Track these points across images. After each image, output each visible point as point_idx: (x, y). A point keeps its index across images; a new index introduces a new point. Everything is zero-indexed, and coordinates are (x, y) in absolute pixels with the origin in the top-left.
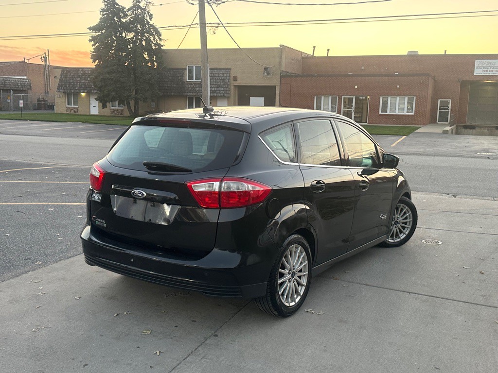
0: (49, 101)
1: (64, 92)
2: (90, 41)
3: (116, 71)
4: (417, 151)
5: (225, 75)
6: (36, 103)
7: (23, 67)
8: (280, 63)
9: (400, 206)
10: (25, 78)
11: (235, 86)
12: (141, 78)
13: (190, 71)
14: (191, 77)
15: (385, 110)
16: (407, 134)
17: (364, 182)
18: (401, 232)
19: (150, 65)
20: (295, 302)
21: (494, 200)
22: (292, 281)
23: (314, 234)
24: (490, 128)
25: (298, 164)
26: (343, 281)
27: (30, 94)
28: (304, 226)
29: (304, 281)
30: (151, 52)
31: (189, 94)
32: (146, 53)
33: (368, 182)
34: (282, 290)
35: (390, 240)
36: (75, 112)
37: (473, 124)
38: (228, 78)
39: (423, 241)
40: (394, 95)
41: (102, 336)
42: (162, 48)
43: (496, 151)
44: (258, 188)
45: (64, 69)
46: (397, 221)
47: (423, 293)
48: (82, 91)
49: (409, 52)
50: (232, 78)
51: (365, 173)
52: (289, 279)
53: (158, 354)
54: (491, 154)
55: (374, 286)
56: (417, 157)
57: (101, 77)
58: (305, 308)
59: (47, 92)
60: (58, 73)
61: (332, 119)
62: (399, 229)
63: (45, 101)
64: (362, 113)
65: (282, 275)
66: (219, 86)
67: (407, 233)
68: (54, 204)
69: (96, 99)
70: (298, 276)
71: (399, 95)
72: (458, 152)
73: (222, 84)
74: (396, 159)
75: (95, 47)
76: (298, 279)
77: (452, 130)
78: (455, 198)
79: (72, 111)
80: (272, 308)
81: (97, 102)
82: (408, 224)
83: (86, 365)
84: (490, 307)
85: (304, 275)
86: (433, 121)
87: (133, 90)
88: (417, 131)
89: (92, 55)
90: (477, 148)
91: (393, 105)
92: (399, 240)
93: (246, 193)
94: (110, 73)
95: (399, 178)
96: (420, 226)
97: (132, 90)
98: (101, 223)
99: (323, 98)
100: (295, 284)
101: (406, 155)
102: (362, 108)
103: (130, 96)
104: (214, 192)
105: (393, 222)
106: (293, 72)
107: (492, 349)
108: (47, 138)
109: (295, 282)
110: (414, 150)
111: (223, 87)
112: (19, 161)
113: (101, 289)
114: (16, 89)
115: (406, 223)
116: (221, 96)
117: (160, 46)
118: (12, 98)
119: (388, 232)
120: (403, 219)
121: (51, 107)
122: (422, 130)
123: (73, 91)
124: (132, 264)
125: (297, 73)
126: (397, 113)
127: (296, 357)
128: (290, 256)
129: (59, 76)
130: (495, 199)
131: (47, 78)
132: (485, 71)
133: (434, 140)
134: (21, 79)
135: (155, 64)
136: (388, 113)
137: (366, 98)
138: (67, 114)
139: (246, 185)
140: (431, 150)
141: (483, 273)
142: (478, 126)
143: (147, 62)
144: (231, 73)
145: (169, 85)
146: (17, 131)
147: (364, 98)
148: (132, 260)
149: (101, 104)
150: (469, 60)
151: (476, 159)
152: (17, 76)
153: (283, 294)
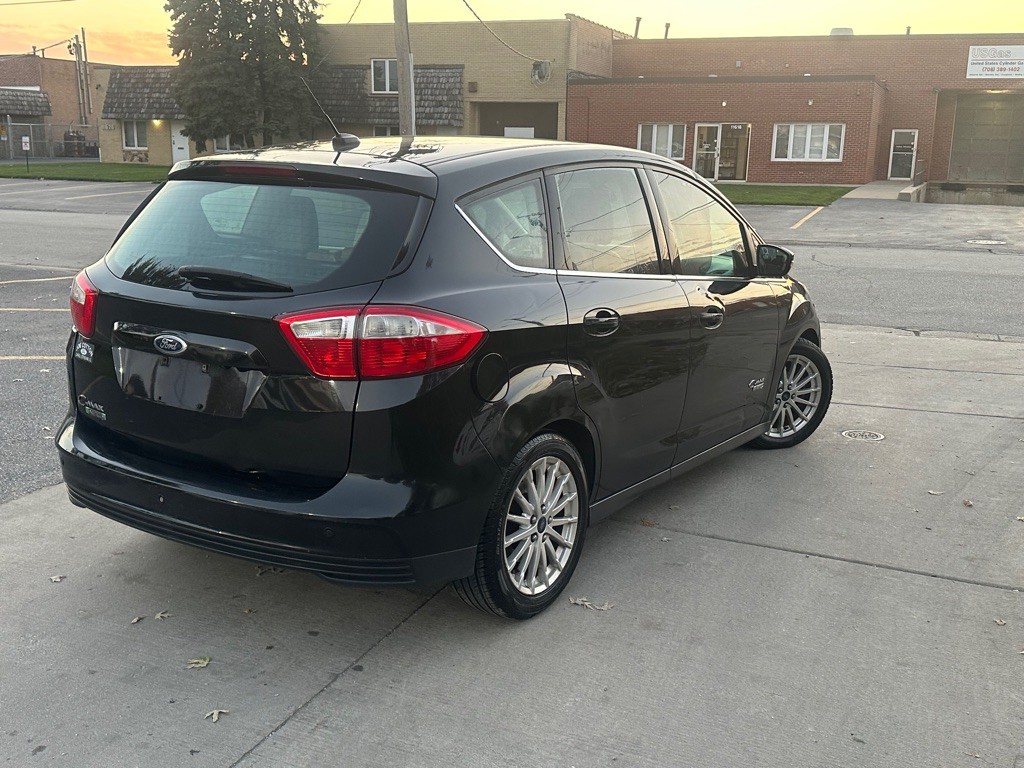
0: (88, 138)
1: (118, 120)
2: (167, 8)
3: (222, 72)
4: (844, 239)
5: (452, 80)
6: (62, 142)
7: (32, 65)
8: (567, 51)
9: (795, 359)
10: (37, 89)
11: (473, 104)
12: (275, 86)
13: (379, 72)
14: (380, 85)
15: (782, 153)
16: (826, 203)
17: (713, 309)
18: (796, 416)
19: (293, 59)
20: (547, 584)
21: (1000, 340)
22: (540, 539)
23: (592, 431)
24: (995, 190)
25: (553, 272)
26: (664, 528)
27: (49, 122)
28: (565, 414)
29: (569, 537)
30: (295, 32)
31: (377, 121)
32: (285, 33)
33: (721, 311)
34: (515, 560)
35: (771, 434)
36: (141, 160)
37: (962, 181)
38: (458, 85)
39: (843, 434)
40: (802, 121)
41: (93, 673)
42: (318, 21)
43: (1006, 236)
44: (451, 331)
45: (115, 69)
46: (788, 393)
47: (836, 555)
48: (154, 116)
49: (834, 30)
50: (466, 86)
51: (717, 288)
52: (532, 536)
53: (215, 718)
54: (996, 242)
55: (729, 540)
56: (843, 249)
57: (192, 85)
58: (572, 597)
59: (84, 119)
60: (104, 79)
61: (641, 166)
62: (793, 409)
63: (79, 138)
64: (736, 159)
65: (514, 527)
66: (440, 104)
67: (809, 417)
68: (55, 358)
69: (182, 133)
70: (554, 528)
71: (811, 121)
72: (929, 239)
73: (445, 98)
74: (785, 256)
75: (178, 21)
76: (555, 533)
77: (918, 193)
78: (917, 338)
79: (136, 158)
80: (490, 601)
81: (187, 139)
82: (812, 398)
83: (41, 748)
84: (984, 585)
85: (570, 523)
86: (880, 176)
87: (260, 112)
88: (846, 196)
89: (172, 39)
90: (966, 230)
91: (800, 143)
92: (792, 432)
93: (422, 343)
94: (210, 76)
95: (794, 299)
96: (839, 400)
97: (257, 113)
98: (96, 411)
99: (655, 128)
100: (546, 546)
101: (822, 246)
102: (737, 148)
103: (253, 125)
104: (343, 340)
105: (779, 396)
106: (595, 73)
107: (985, 688)
108: (74, 214)
109: (548, 541)
110: (838, 235)
111: (448, 106)
112: (6, 264)
113: (114, 557)
114: (18, 112)
115: (807, 397)
116: (444, 125)
117: (314, 17)
118: (10, 132)
119: (768, 418)
120: (802, 389)
121: (93, 152)
122: (858, 193)
123: (135, 116)
124: (162, 509)
125: (601, 74)
126: (807, 159)
127: (536, 717)
128: (533, 484)
129: (105, 84)
130: (1002, 337)
131: (83, 90)
132: (989, 69)
133: (881, 214)
134: (27, 91)
135: (305, 56)
136: (789, 159)
137: (744, 127)
138: (126, 165)
139: (419, 322)
140: (875, 235)
141: (970, 506)
142: (972, 186)
143: (286, 52)
144: (465, 75)
145: (334, 102)
146: (15, 200)
147: (740, 127)
148: (161, 500)
149: (195, 143)
150: (956, 46)
151: (965, 254)
152: (20, 85)
153: (516, 570)
